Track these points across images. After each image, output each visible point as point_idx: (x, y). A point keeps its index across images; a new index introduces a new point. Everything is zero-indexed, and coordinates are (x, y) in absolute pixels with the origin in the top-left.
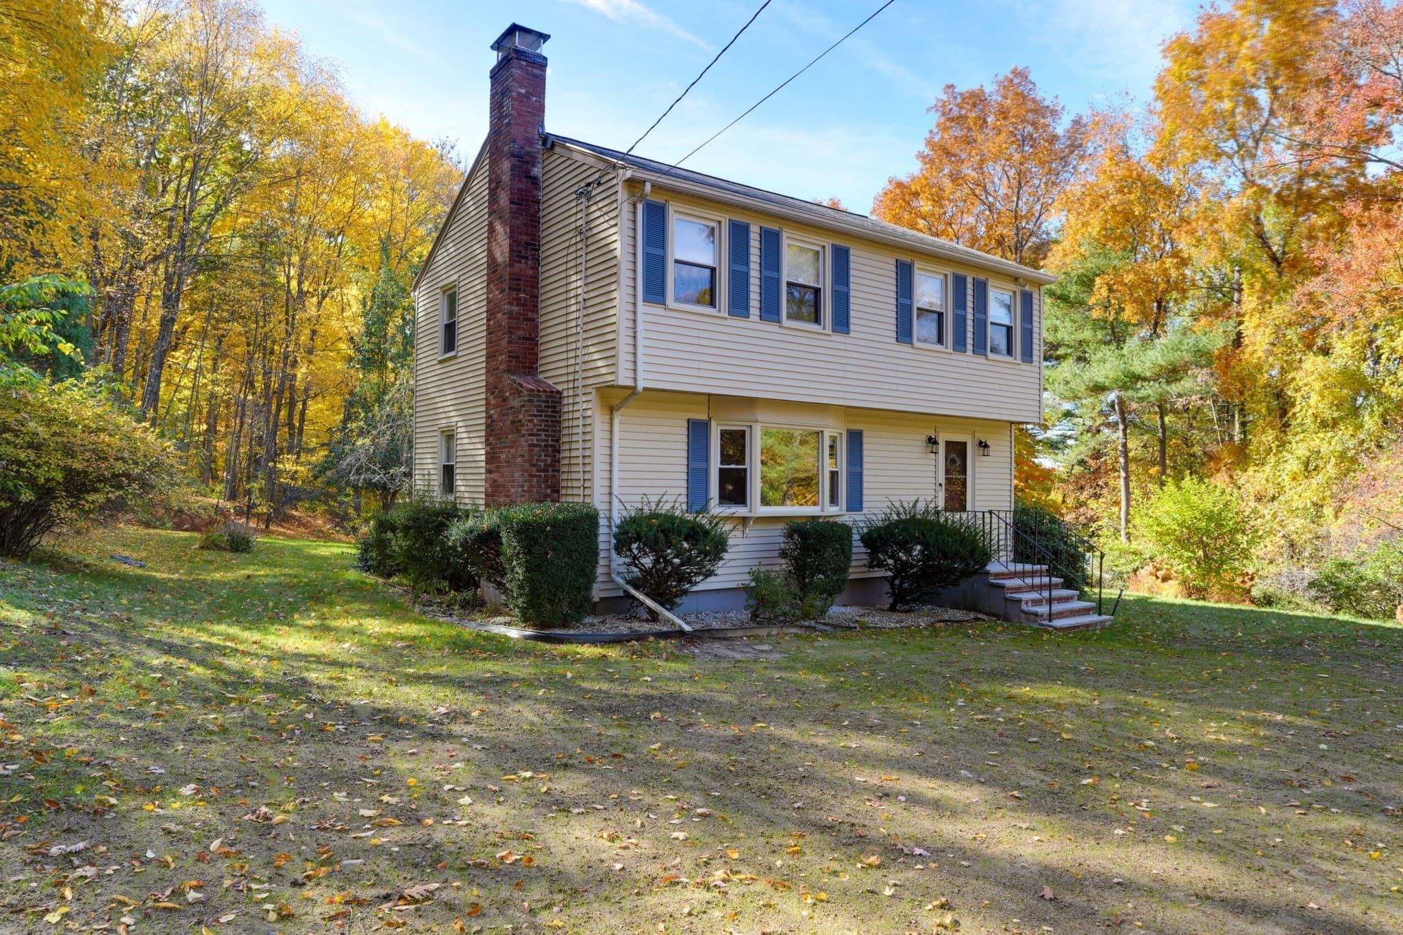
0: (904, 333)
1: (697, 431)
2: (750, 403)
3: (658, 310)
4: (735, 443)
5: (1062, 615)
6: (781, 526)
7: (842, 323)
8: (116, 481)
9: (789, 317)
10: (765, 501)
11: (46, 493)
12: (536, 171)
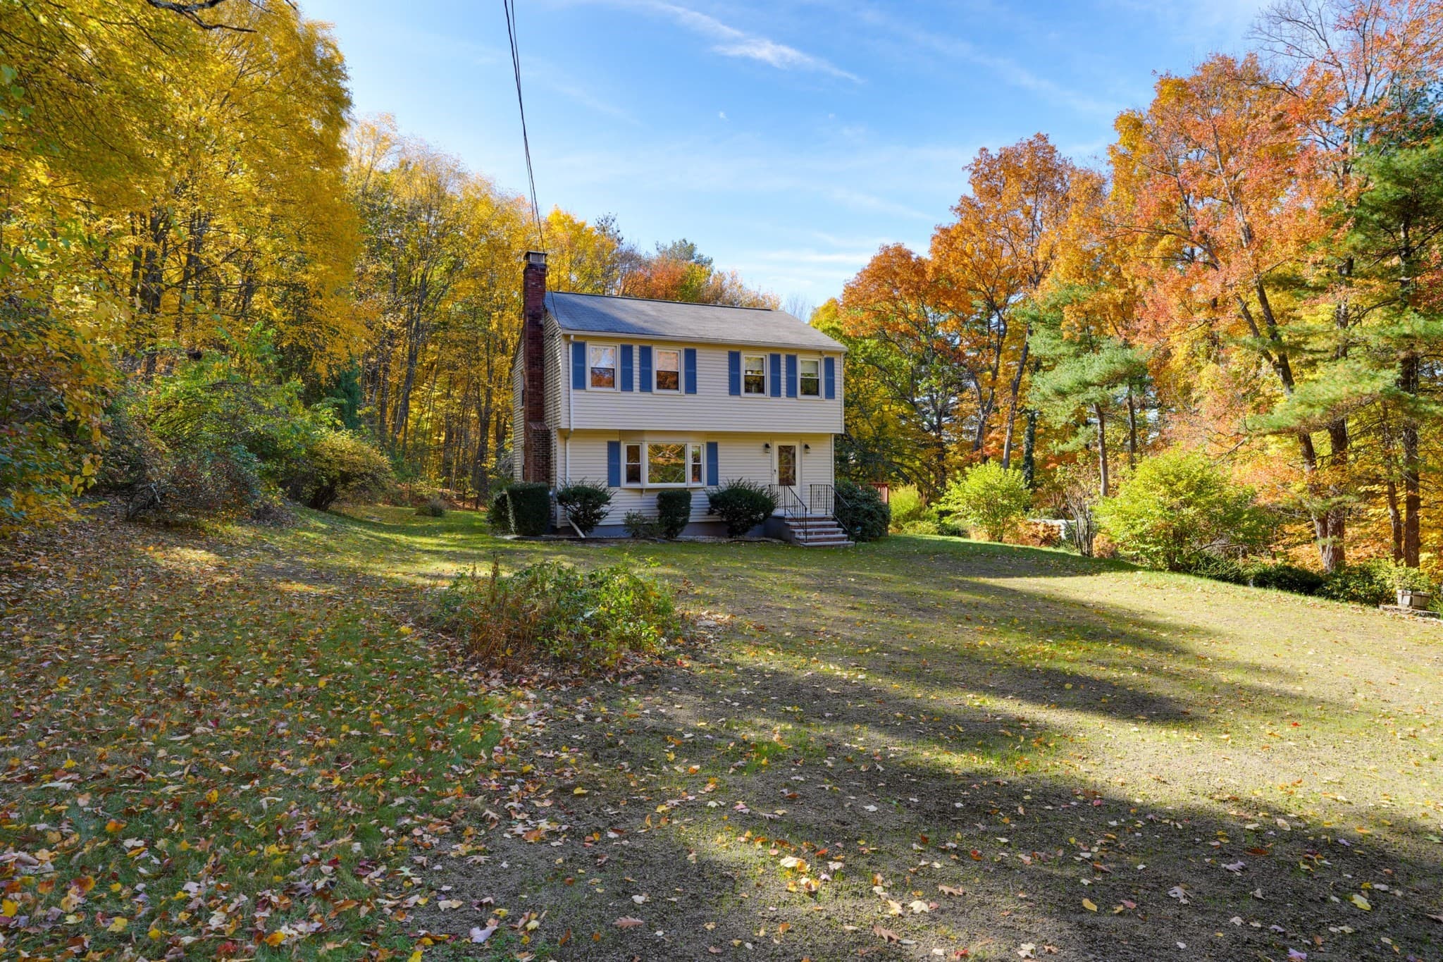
0: (734, 390)
1: (613, 448)
2: (640, 433)
3: (582, 392)
4: (634, 453)
5: (811, 540)
6: (657, 494)
7: (691, 388)
8: (361, 476)
9: (659, 387)
10: (651, 481)
11: (333, 482)
12: (542, 322)
